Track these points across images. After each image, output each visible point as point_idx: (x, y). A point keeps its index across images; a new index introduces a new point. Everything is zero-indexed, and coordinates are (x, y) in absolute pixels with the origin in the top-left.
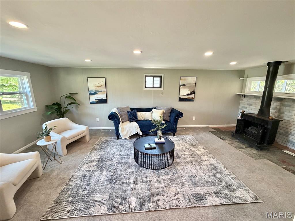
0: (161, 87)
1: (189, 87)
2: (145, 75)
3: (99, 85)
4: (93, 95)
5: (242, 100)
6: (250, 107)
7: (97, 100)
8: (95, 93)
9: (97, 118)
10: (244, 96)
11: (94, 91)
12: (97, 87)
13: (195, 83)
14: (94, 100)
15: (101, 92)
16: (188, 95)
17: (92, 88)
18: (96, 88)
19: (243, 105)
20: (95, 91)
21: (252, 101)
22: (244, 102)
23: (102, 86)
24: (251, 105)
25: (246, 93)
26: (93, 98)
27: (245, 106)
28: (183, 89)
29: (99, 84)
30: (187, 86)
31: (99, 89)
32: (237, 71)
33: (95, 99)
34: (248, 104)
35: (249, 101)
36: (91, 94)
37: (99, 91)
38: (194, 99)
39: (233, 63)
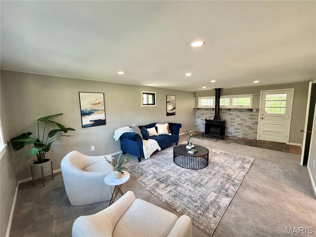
0: (154, 104)
1: (172, 104)
2: (142, 92)
3: (95, 102)
4: (88, 116)
5: (197, 112)
6: (203, 116)
7: (93, 122)
8: (89, 113)
9: (92, 147)
10: (198, 109)
11: (89, 110)
12: (93, 104)
13: (175, 100)
14: (89, 123)
15: (98, 110)
16: (172, 110)
17: (86, 106)
18: (92, 107)
19: (198, 116)
20: (91, 110)
21: (204, 112)
22: (198, 113)
23: (99, 103)
24: (204, 115)
25: (199, 107)
26: (87, 120)
27: (200, 116)
28: (169, 105)
29: (96, 100)
30: (171, 103)
31: (96, 107)
32: (193, 92)
33: (90, 121)
34: (202, 114)
35: (201, 112)
36: (83, 114)
37: (96, 110)
38: (175, 113)
39: (204, 87)
